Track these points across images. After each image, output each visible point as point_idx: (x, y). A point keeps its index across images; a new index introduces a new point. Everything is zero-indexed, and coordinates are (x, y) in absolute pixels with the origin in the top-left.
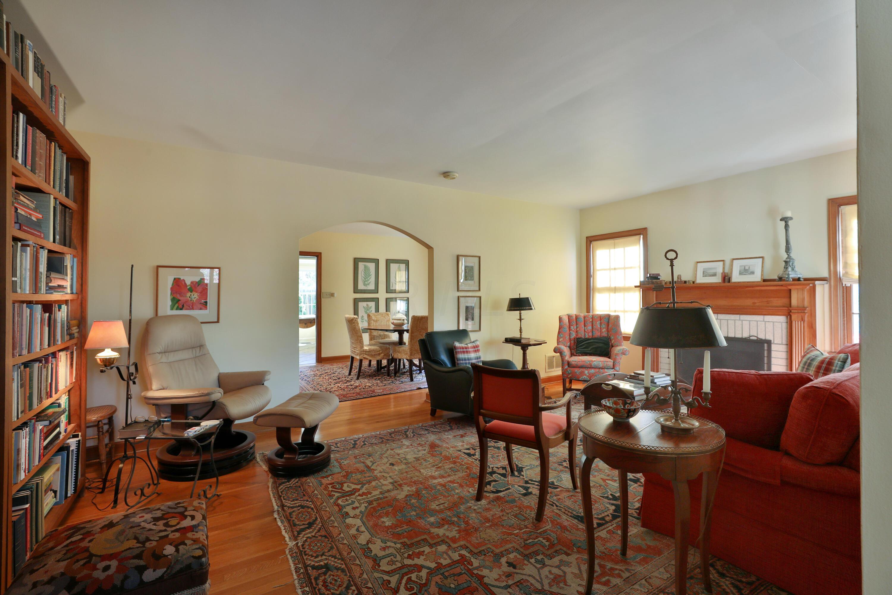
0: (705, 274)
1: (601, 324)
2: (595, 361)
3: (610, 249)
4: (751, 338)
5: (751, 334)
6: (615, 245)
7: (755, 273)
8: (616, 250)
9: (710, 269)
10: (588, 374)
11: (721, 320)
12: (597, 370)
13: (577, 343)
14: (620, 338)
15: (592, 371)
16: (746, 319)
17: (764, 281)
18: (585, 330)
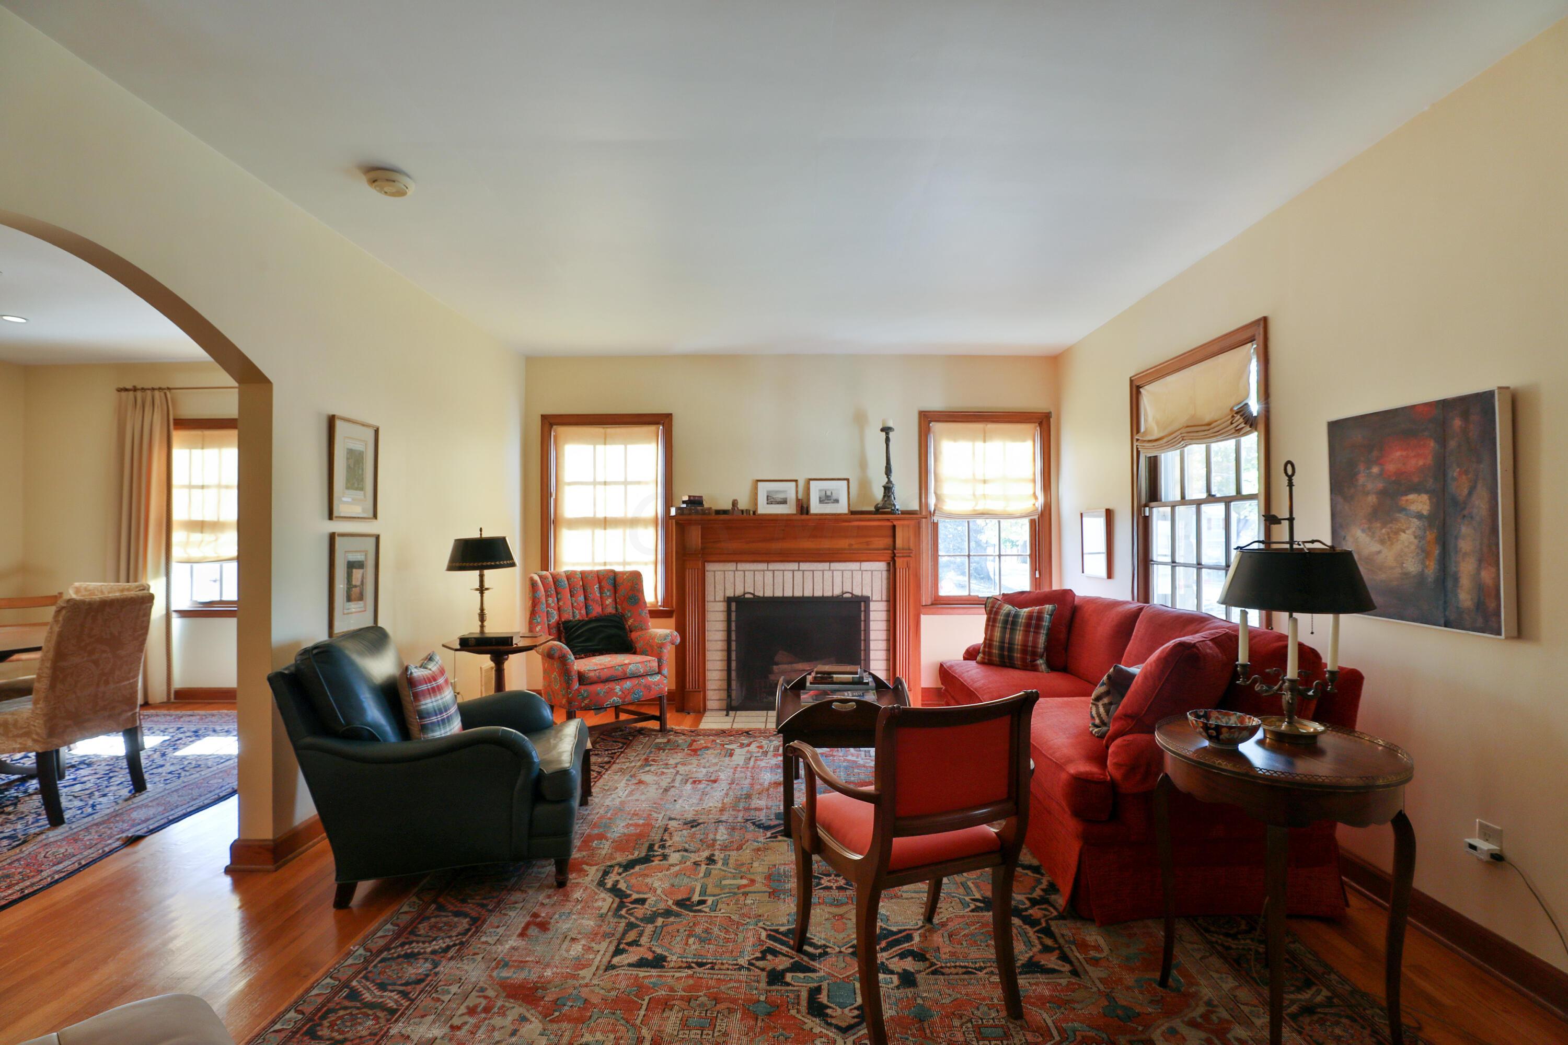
0: (770, 500)
1: (601, 589)
2: (630, 664)
3: (595, 444)
4: (845, 595)
5: (845, 590)
6: (605, 439)
7: (840, 501)
8: (608, 447)
9: (777, 492)
10: (620, 693)
11: (803, 571)
12: (636, 681)
13: (566, 633)
14: (645, 613)
15: (628, 684)
16: (837, 568)
17: (853, 513)
18: (572, 604)
